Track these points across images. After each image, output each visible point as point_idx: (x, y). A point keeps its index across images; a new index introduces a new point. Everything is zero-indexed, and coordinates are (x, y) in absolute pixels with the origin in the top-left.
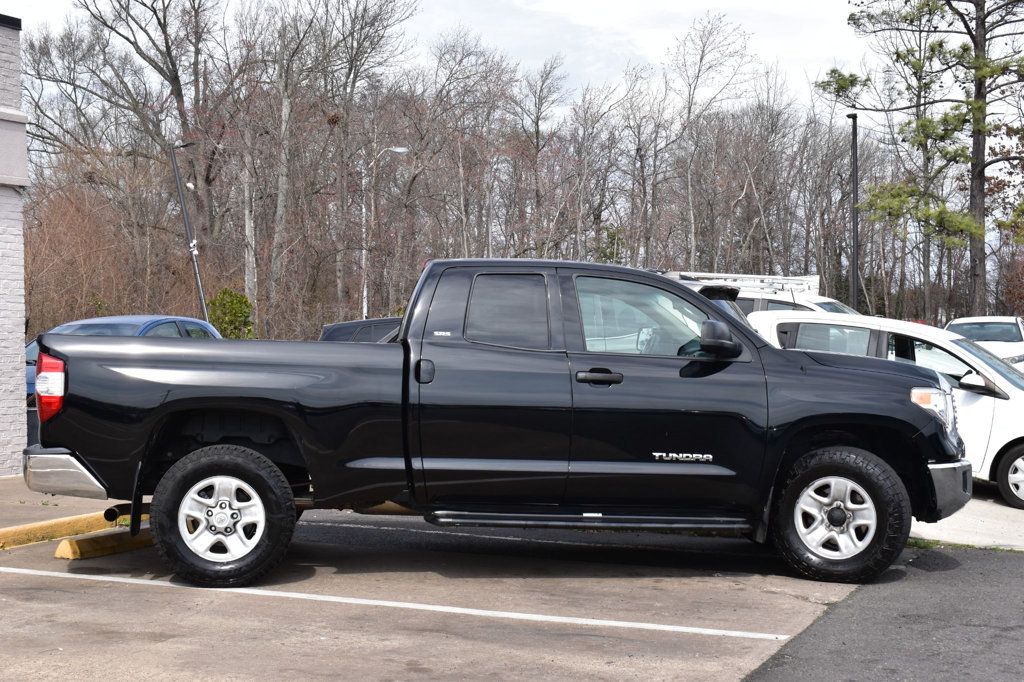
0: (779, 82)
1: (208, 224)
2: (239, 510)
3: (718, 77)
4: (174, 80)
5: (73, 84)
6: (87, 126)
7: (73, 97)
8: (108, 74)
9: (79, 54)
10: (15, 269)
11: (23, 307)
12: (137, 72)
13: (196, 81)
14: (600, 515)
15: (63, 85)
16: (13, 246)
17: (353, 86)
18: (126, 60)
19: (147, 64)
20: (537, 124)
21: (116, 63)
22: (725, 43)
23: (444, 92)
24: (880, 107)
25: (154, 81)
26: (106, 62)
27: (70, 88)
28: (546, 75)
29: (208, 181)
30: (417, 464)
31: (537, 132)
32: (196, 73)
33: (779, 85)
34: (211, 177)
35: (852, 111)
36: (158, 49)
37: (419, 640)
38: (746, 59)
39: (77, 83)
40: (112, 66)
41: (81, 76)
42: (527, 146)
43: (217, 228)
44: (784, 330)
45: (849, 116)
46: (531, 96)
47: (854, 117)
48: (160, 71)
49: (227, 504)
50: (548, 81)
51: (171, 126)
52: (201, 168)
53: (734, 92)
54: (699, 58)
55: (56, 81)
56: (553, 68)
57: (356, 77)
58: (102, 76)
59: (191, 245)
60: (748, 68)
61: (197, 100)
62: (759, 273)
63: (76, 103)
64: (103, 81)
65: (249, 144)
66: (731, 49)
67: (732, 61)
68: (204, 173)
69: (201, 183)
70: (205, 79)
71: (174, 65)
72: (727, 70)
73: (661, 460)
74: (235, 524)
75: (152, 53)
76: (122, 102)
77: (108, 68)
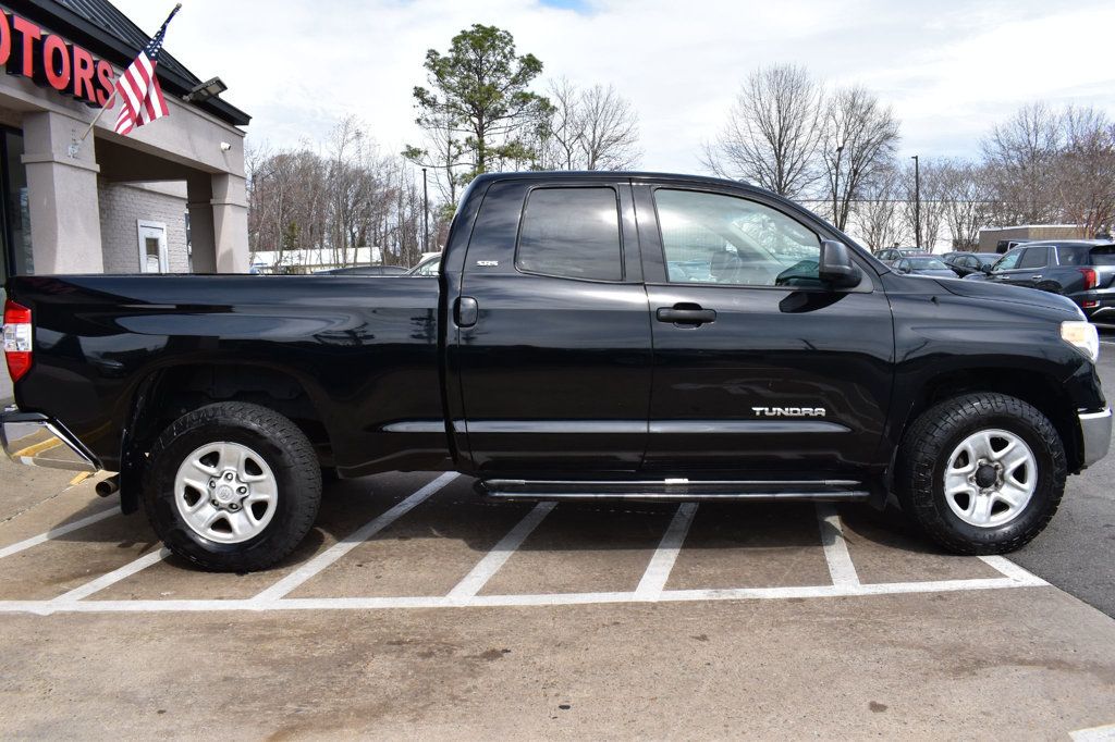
2: (248, 483)
14: (686, 481)
30: (460, 426)
49: (234, 476)
73: (763, 417)
74: (242, 500)
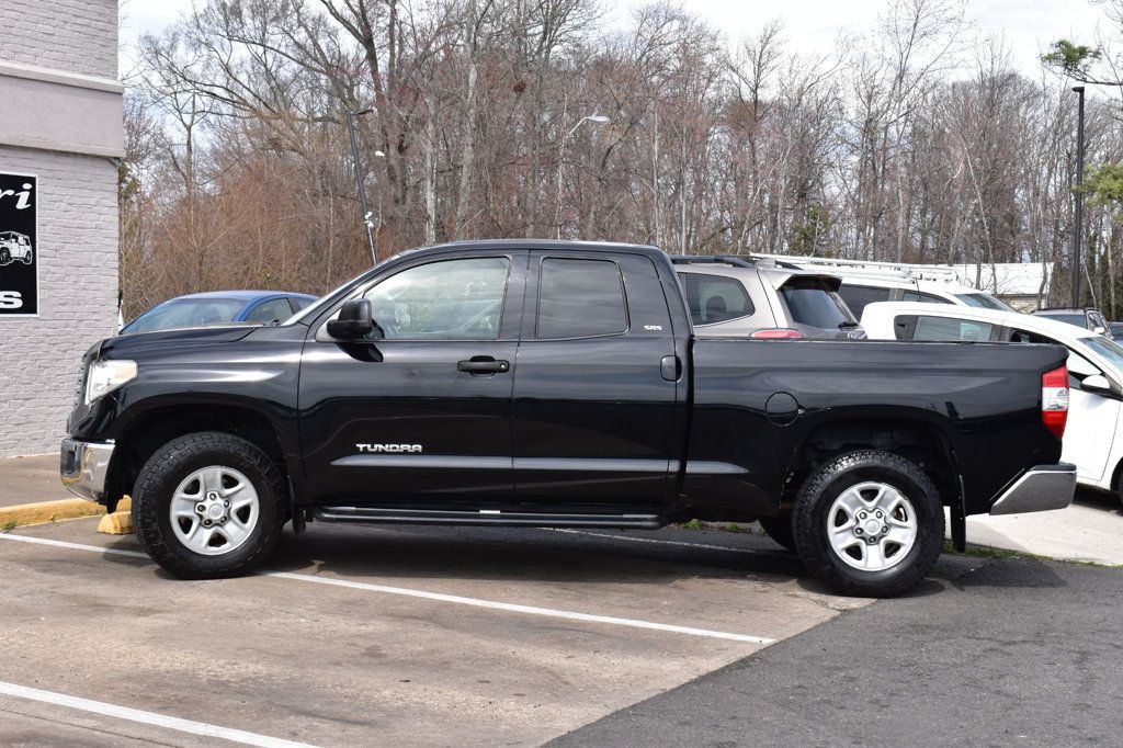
0: (1005, 51)
1: (399, 195)
3: (933, 45)
4: (367, 41)
5: (264, 46)
6: (279, 89)
7: (263, 59)
8: (301, 36)
9: (271, 14)
10: (108, 241)
11: (117, 279)
12: (332, 34)
13: (392, 43)
15: (254, 46)
16: (108, 218)
17: (548, 52)
18: (319, 21)
19: (341, 25)
20: (755, 91)
21: (310, 24)
22: (940, 8)
23: (644, 59)
24: (1113, 80)
25: (349, 45)
26: (300, 24)
27: (260, 50)
28: (766, 40)
29: (401, 149)
31: (756, 101)
32: (391, 35)
33: (1004, 56)
34: (404, 145)
35: (1080, 84)
36: (353, 10)
37: (397, 626)
38: (964, 26)
39: (269, 44)
40: (306, 27)
41: (273, 38)
42: (746, 115)
43: (409, 199)
44: (903, 323)
45: (1075, 89)
46: (749, 62)
47: (1081, 90)
48: (355, 33)
50: (768, 47)
51: (364, 91)
52: (393, 137)
53: (949, 62)
54: (912, 23)
55: (247, 42)
56: (773, 32)
57: (551, 42)
58: (296, 38)
59: (367, 217)
60: (968, 36)
61: (391, 64)
62: (894, 261)
63: (265, 65)
64: (296, 43)
65: (432, 112)
66: (948, 14)
67: (949, 28)
68: (397, 141)
69: (393, 150)
70: (401, 41)
71: (368, 26)
72: (943, 39)
75: (347, 14)
76: (315, 65)
77: (302, 29)
